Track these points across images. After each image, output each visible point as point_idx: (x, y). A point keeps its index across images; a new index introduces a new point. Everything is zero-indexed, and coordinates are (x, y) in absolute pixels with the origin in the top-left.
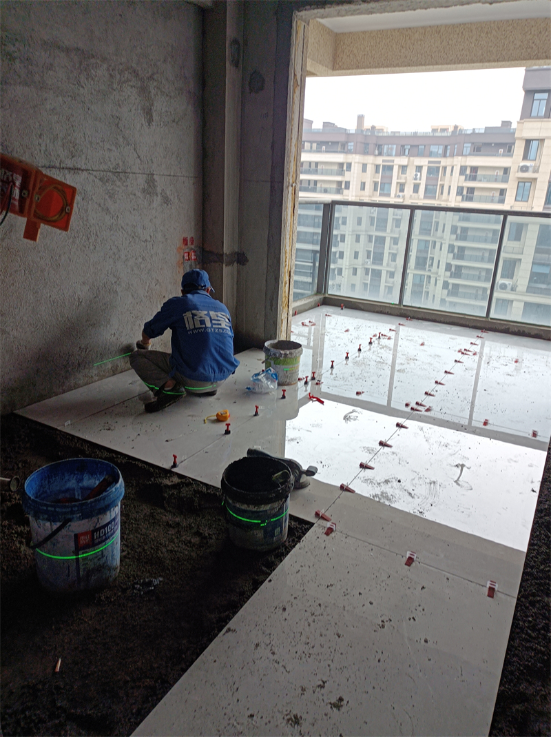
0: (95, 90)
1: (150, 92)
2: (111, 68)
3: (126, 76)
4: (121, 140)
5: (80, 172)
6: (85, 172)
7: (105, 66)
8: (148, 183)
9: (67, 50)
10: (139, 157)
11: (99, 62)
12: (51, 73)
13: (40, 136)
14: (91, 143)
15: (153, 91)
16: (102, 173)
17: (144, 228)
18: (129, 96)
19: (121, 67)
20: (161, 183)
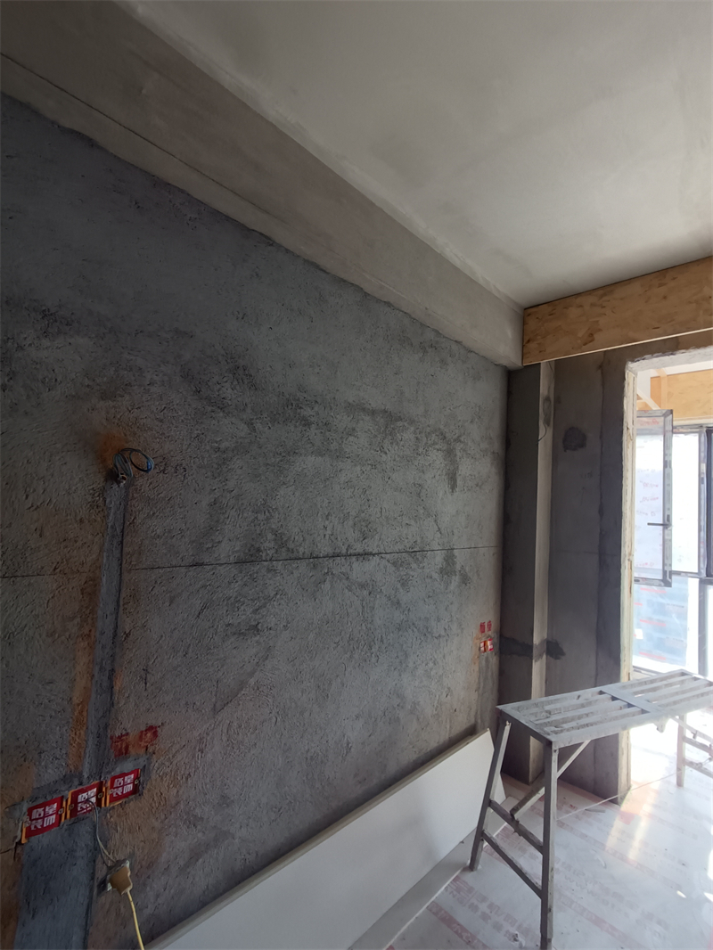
0: (399, 456)
1: (456, 455)
2: (418, 431)
3: (433, 439)
4: (422, 511)
5: (371, 557)
6: (376, 558)
7: (412, 429)
8: (446, 561)
9: (373, 413)
10: (439, 529)
11: (406, 424)
12: (351, 438)
13: (327, 516)
14: (387, 518)
15: (459, 454)
16: (397, 555)
17: (439, 620)
18: (434, 461)
19: (428, 430)
20: (460, 558)
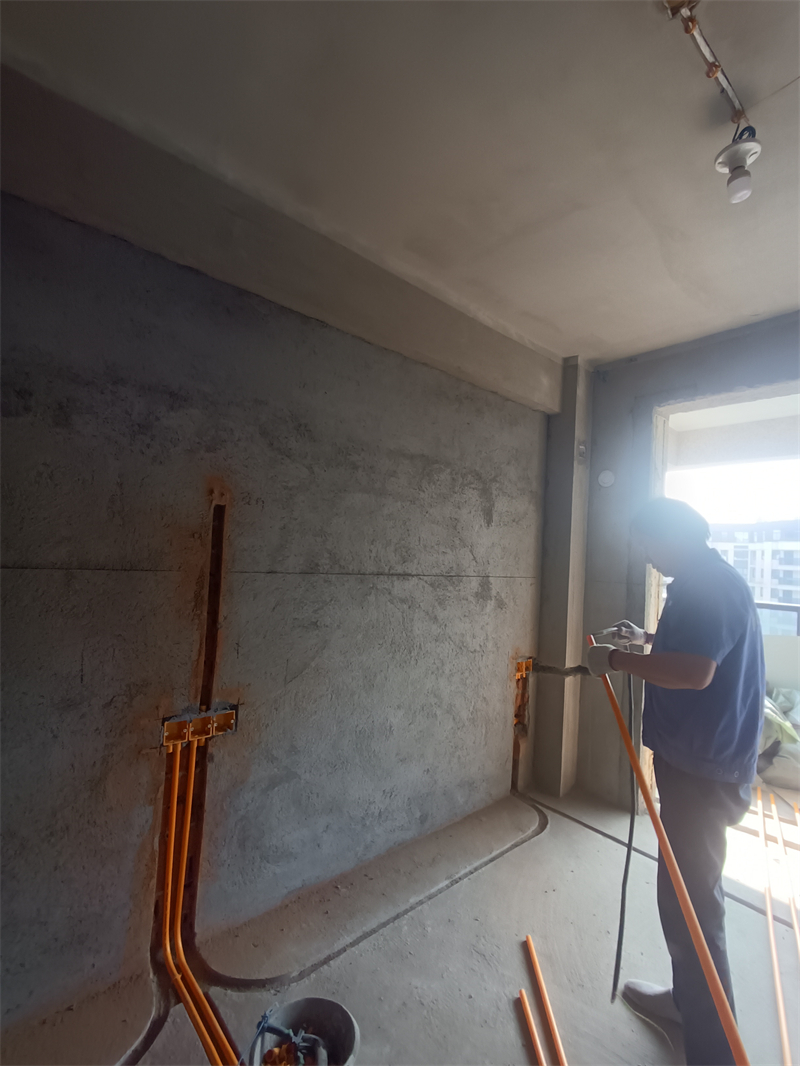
1: (491, 494)
2: (454, 473)
4: (458, 542)
6: (415, 579)
7: (449, 470)
12: (392, 479)
14: (425, 546)
15: (495, 492)
16: (434, 578)
18: (470, 498)
20: (496, 585)
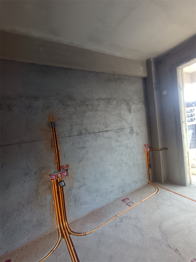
0: (112, 108)
1: (130, 104)
2: (117, 101)
3: (122, 102)
5: (109, 131)
7: (115, 101)
8: (131, 130)
9: (104, 99)
10: (127, 123)
11: (113, 100)
13: (96, 124)
14: (112, 122)
15: (131, 104)
17: (131, 144)
18: (123, 107)
19: (120, 100)
20: (135, 129)
